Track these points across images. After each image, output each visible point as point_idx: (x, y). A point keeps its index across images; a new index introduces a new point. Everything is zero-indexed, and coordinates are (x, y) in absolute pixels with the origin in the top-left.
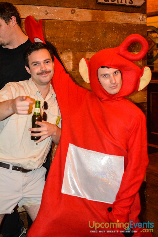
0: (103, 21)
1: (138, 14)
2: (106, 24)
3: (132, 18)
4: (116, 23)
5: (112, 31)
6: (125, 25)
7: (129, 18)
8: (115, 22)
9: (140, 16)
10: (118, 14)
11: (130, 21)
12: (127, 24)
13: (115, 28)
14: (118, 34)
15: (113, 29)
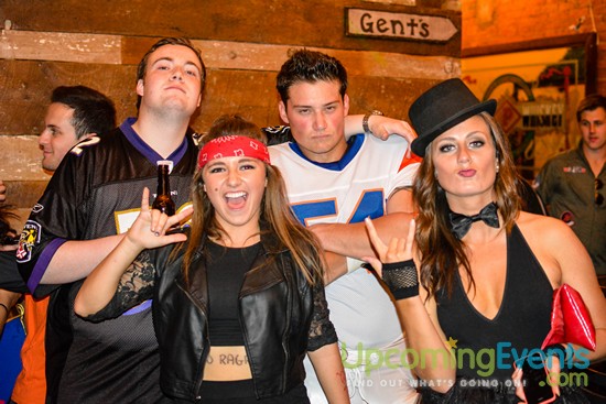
0: (358, 73)
1: (440, 59)
2: (365, 79)
3: (426, 67)
4: (387, 78)
5: (379, 95)
6: (409, 82)
7: (420, 67)
8: (386, 75)
9: (447, 63)
10: (394, 59)
11: (422, 73)
12: (415, 81)
13: (387, 88)
14: (392, 102)
15: (381, 89)
